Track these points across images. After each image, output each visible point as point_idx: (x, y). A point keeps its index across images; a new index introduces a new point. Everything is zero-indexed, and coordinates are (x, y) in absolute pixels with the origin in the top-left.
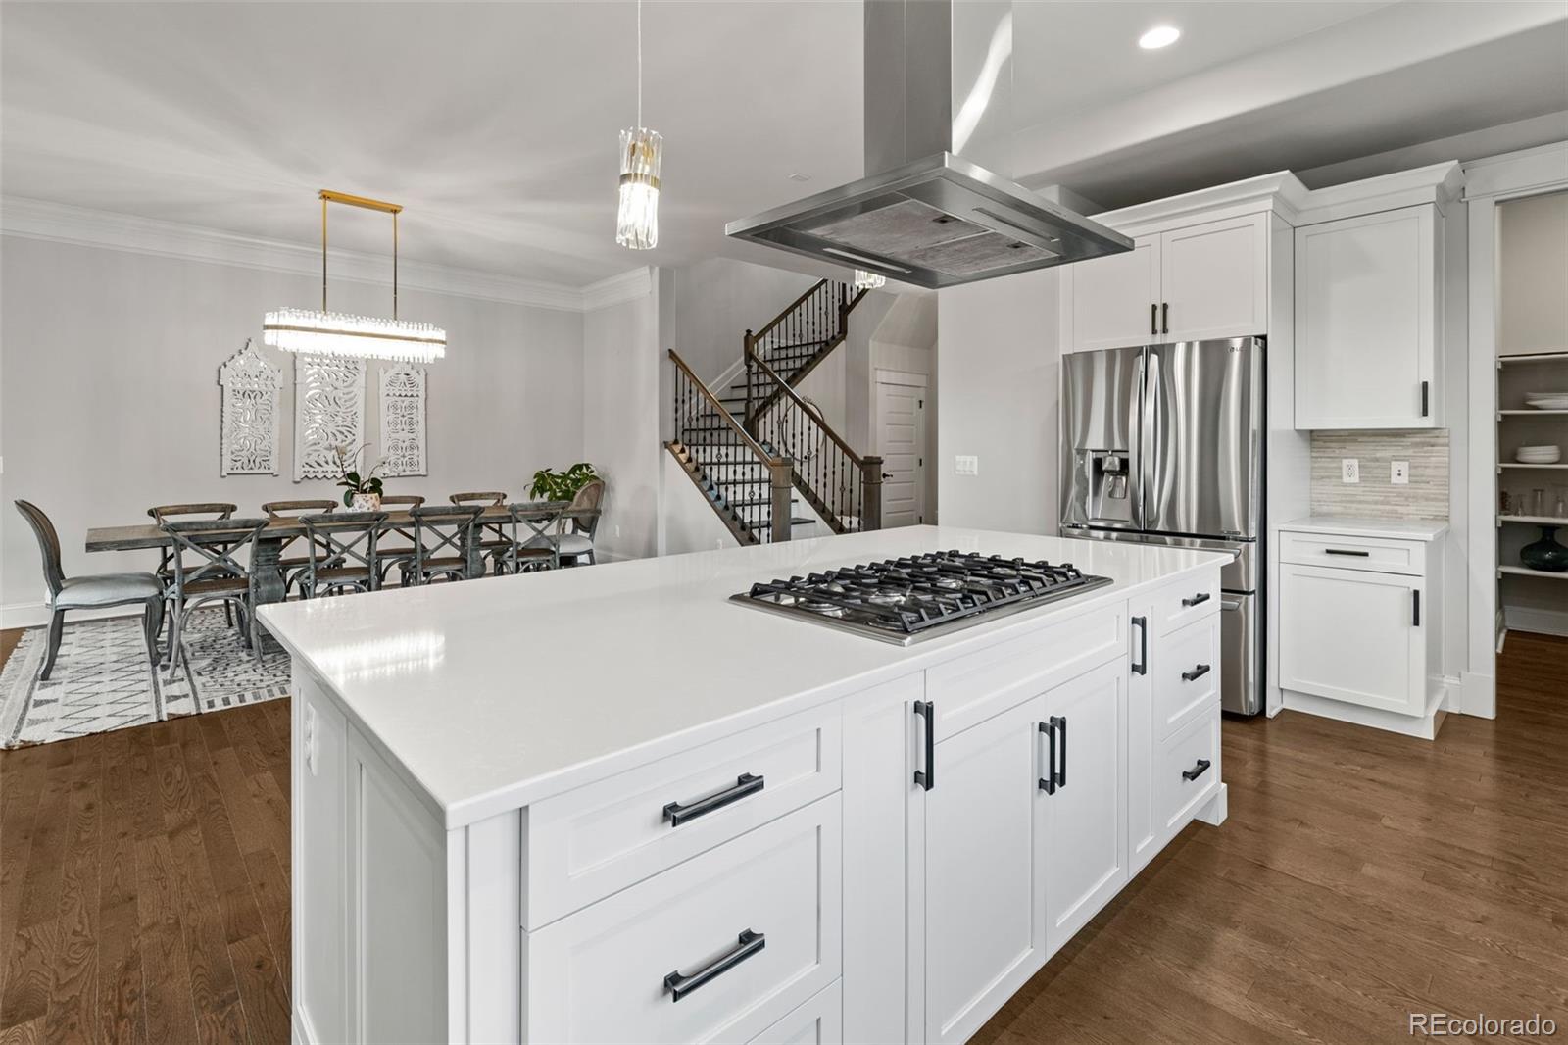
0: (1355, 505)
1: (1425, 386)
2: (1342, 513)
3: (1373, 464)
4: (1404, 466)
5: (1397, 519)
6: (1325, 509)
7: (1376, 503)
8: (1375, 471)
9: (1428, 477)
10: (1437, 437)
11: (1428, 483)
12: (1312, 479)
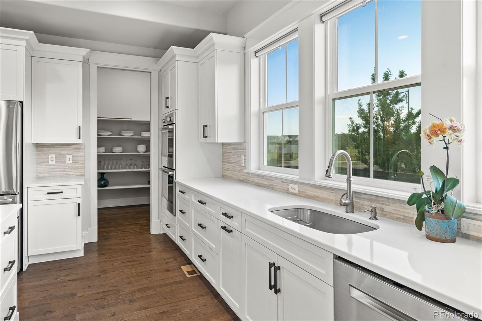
0: (53, 173)
1: (80, 128)
2: (49, 177)
3: (60, 156)
4: (70, 157)
5: (68, 177)
6: (42, 175)
7: (61, 171)
8: (61, 159)
9: (79, 160)
10: (81, 146)
11: (78, 163)
12: (37, 163)
